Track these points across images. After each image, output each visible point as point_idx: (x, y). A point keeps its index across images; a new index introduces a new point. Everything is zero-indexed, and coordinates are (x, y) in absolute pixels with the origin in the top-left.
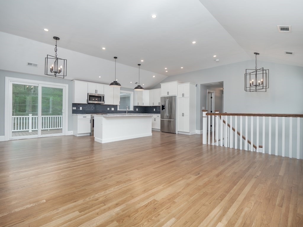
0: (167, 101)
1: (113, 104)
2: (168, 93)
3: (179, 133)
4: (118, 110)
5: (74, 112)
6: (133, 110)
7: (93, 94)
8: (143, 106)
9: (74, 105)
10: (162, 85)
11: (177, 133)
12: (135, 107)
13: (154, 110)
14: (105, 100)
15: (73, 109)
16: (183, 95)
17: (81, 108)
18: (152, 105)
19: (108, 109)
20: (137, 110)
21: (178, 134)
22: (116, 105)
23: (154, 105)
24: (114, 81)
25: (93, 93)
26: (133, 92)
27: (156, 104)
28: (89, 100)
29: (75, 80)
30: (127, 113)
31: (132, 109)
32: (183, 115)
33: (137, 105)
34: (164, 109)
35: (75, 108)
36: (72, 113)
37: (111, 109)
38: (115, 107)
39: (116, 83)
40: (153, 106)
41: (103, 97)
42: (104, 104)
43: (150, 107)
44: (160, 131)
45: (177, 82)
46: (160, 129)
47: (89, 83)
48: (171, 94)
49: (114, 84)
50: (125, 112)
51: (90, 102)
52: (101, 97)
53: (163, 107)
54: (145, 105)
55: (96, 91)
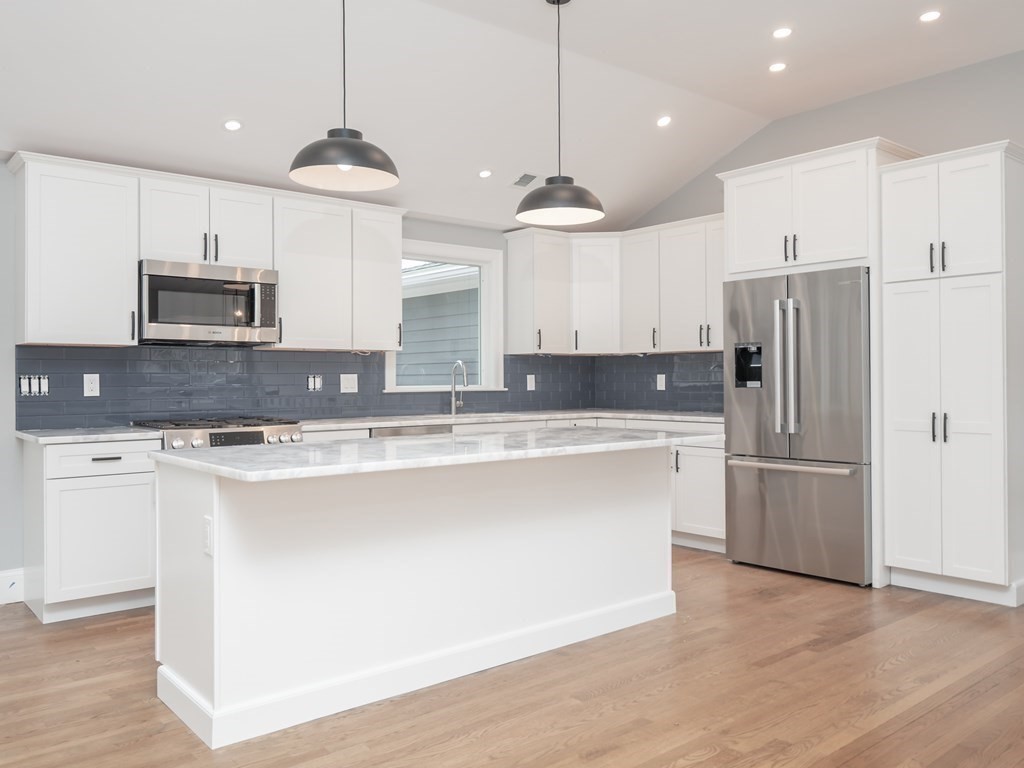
0: (784, 312)
1: (349, 348)
2: (790, 247)
3: (898, 580)
4: (391, 386)
5: (33, 416)
6: (501, 388)
7: (185, 266)
8: (574, 352)
9: (32, 358)
10: (737, 186)
11: (878, 580)
12: (517, 365)
13: (661, 382)
14: (283, 310)
15: (25, 388)
16: (938, 257)
17: (91, 385)
18: (641, 346)
19: (316, 383)
20: (531, 383)
21: (889, 586)
22: (374, 353)
23: (664, 348)
24: (332, 133)
25: (184, 257)
26: (500, 253)
27: (680, 340)
28: (153, 318)
29: (24, 154)
30: (459, 411)
31: (491, 378)
32: (939, 428)
33: (529, 348)
34: (756, 375)
35: (40, 386)
36: (20, 427)
37: (332, 383)
38: (369, 364)
39: (348, 146)
40: (650, 350)
41: (270, 290)
42: (278, 346)
43: (630, 359)
44: (722, 549)
45: (873, 152)
46: (724, 537)
47: (152, 181)
48: (816, 256)
49: (332, 153)
50: (441, 403)
51: (153, 331)
52: (252, 291)
53: (748, 366)
54: (587, 348)
55: (210, 245)
